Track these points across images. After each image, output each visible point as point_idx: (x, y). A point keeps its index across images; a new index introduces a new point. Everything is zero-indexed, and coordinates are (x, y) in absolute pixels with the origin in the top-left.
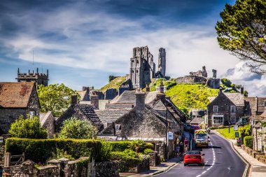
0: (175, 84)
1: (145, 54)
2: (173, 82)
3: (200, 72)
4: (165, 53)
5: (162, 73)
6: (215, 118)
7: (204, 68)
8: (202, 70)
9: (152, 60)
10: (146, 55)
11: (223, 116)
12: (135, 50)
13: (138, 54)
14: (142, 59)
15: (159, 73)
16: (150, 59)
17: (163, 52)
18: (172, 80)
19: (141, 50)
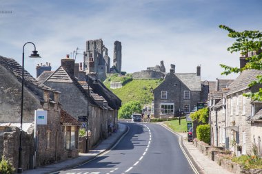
0: (131, 80)
1: (99, 47)
2: (129, 77)
3: (158, 67)
4: (121, 47)
5: (118, 68)
6: (163, 106)
7: (162, 62)
8: (160, 64)
9: (107, 54)
10: (100, 49)
11: (173, 104)
12: (88, 43)
13: (92, 48)
14: (96, 53)
15: (114, 67)
16: (104, 52)
17: (118, 46)
18: (128, 75)
19: (95, 43)
